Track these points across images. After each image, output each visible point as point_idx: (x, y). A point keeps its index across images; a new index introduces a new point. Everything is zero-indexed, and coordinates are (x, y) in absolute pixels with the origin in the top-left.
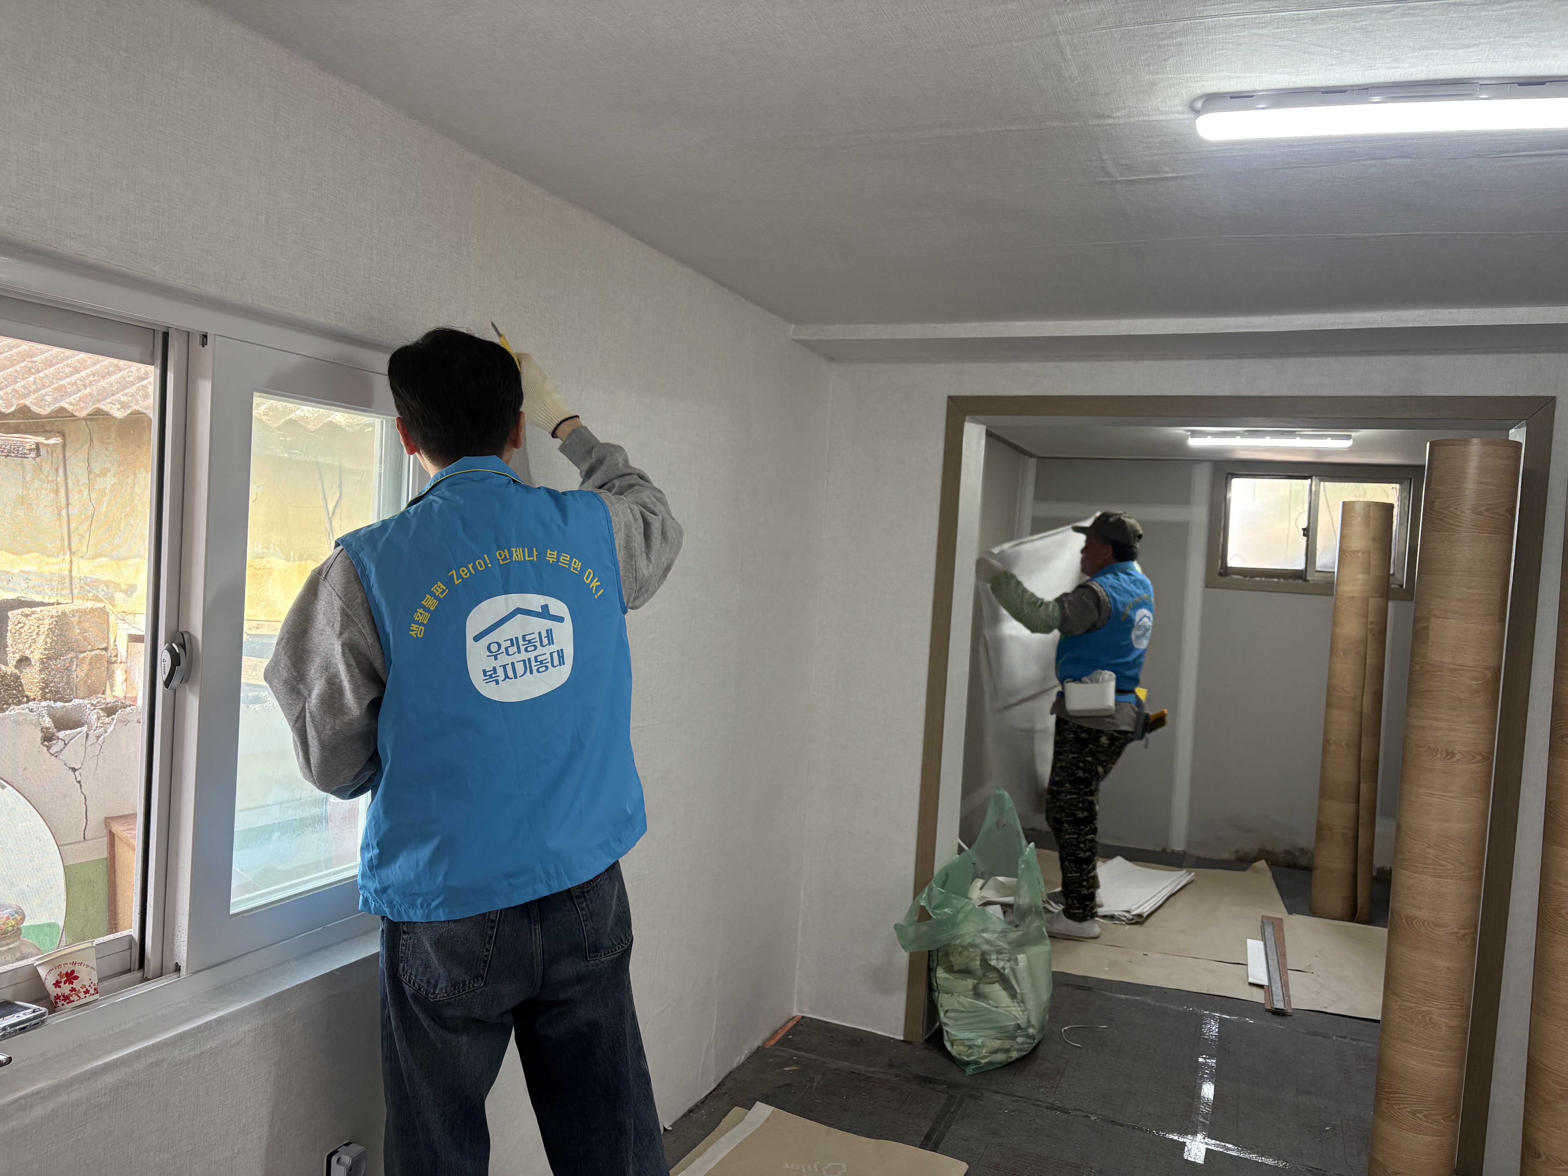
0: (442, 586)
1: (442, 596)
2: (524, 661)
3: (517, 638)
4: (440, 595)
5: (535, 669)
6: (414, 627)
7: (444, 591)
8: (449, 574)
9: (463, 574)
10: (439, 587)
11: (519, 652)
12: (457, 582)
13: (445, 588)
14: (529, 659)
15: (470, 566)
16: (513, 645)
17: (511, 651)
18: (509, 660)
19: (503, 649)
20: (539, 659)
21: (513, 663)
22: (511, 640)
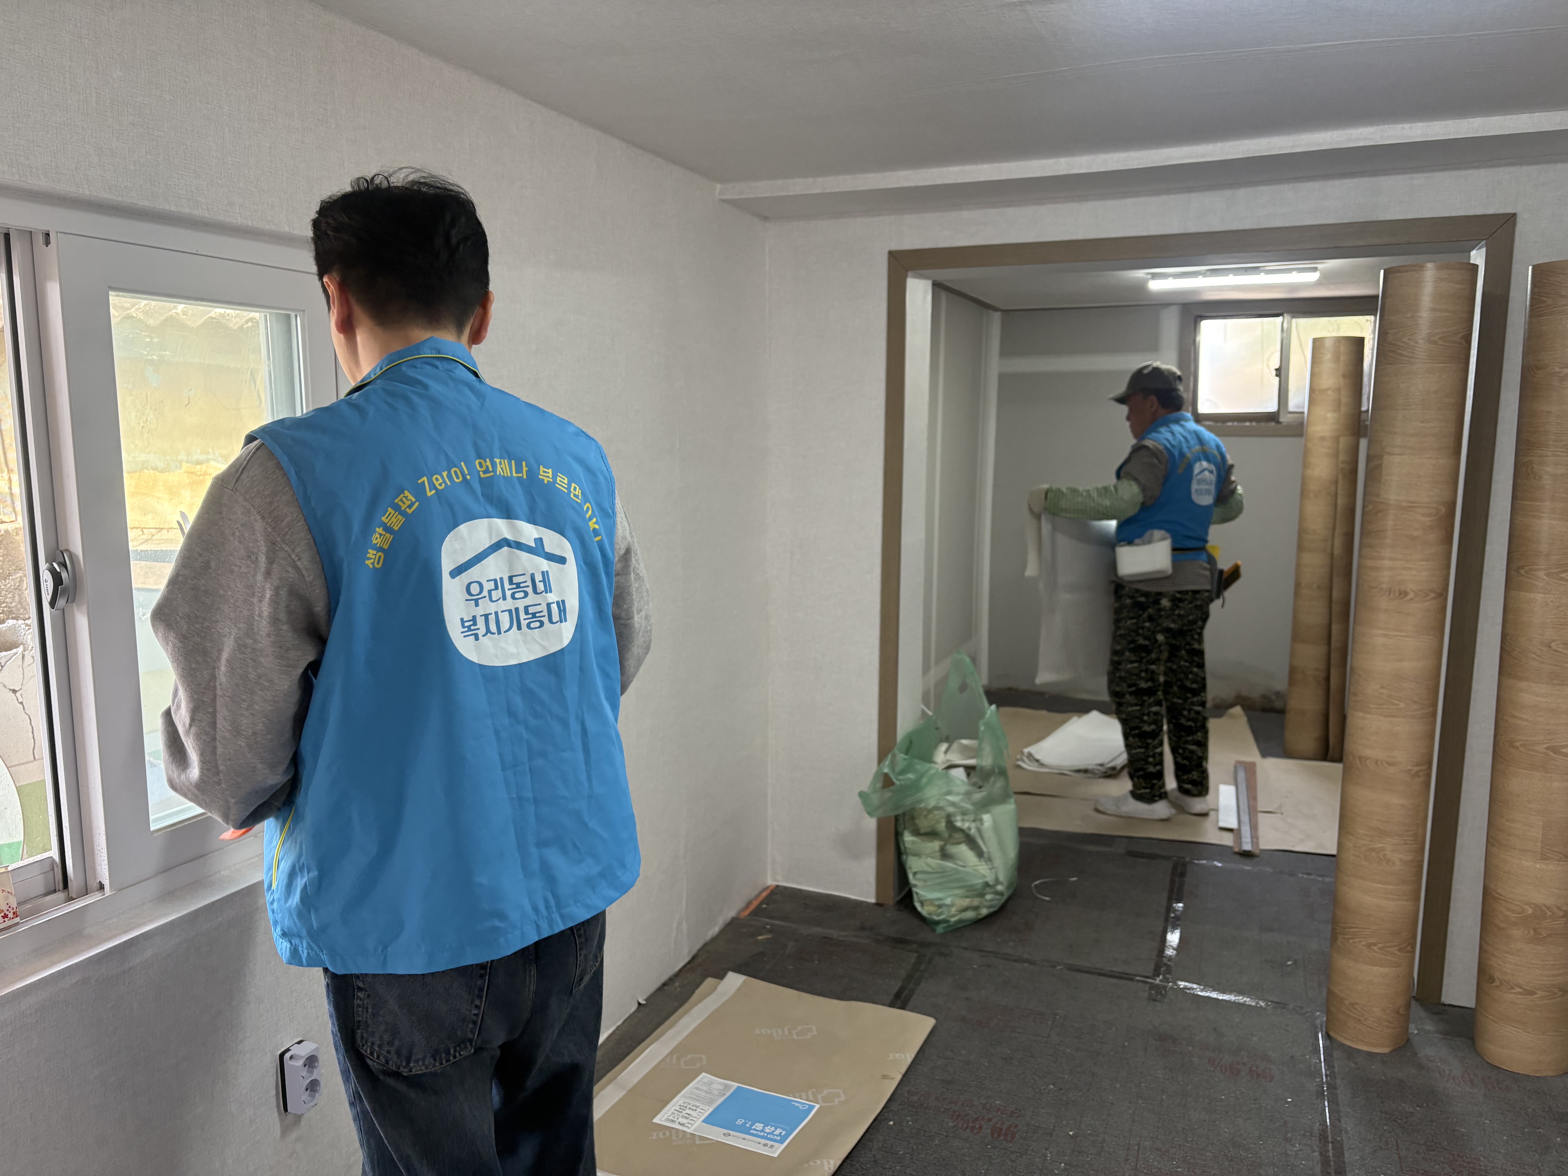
2: (510, 611)
3: (501, 579)
5: (524, 623)
6: (371, 552)
8: (420, 482)
11: (504, 598)
12: (429, 494)
14: (517, 609)
15: (445, 474)
16: (496, 588)
17: (496, 595)
18: (492, 608)
19: (485, 593)
20: (531, 610)
21: (496, 613)
22: (495, 581)
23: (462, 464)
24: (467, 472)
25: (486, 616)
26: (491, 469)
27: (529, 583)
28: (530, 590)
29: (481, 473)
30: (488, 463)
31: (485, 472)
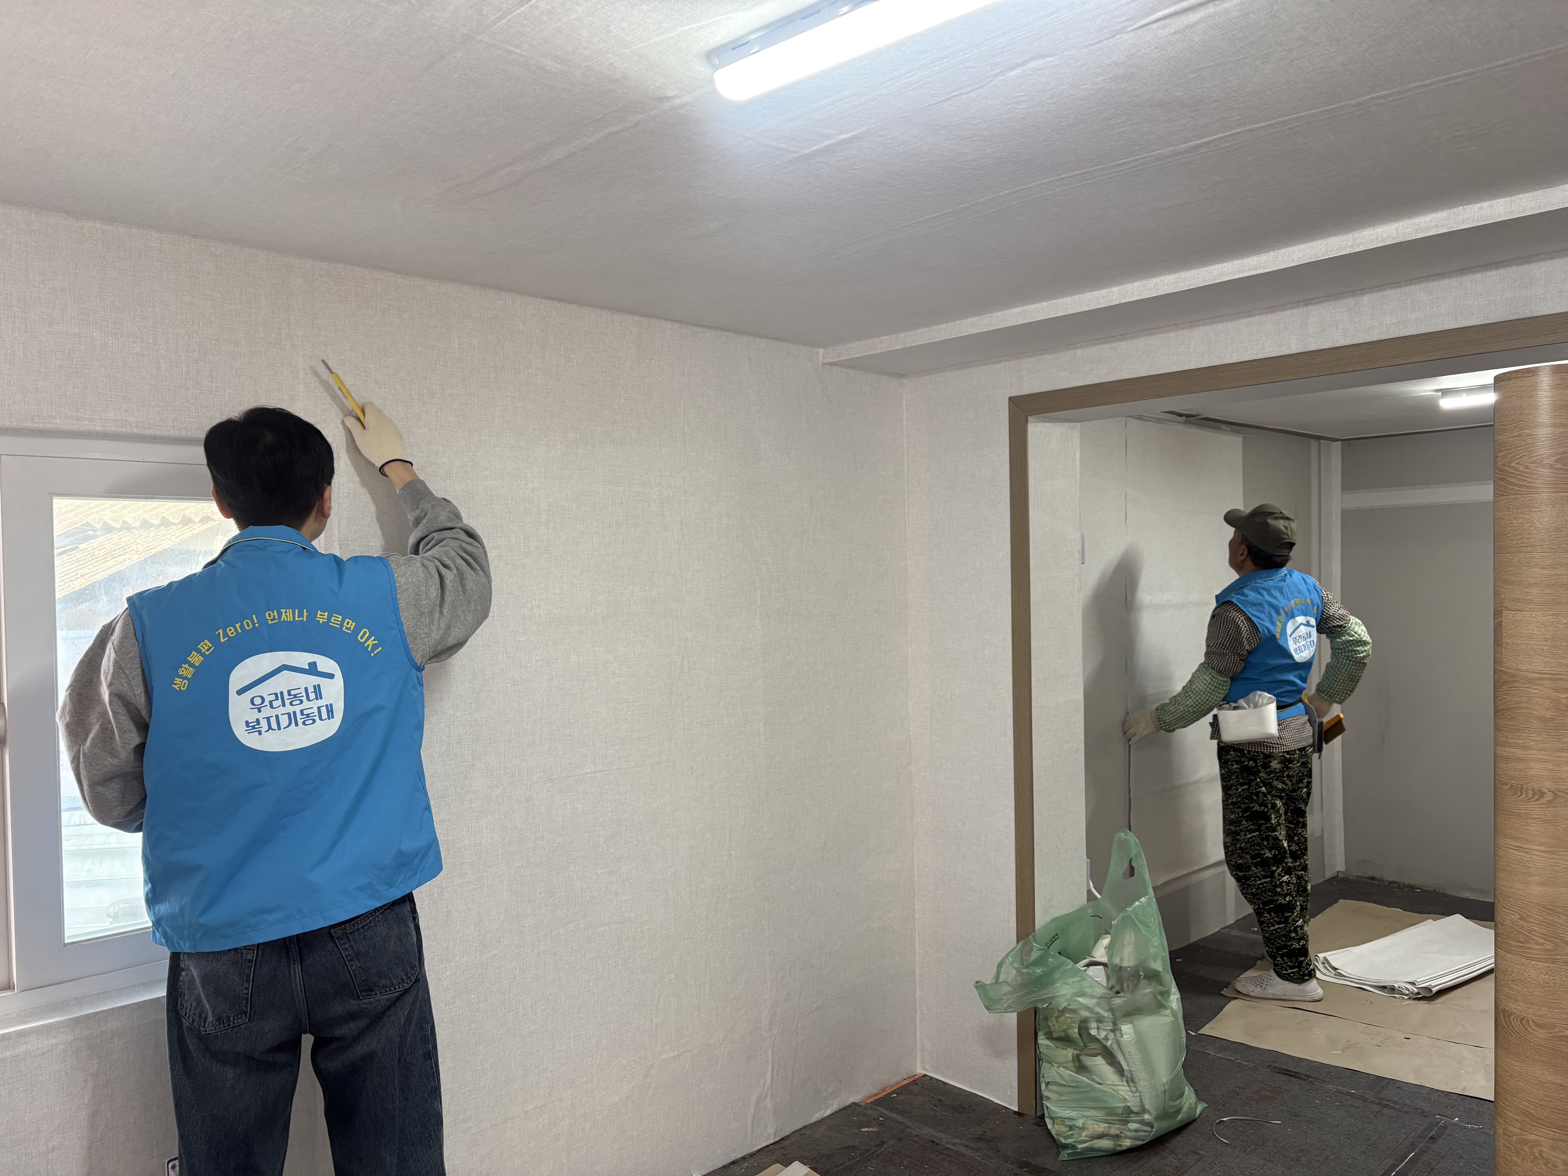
0: (209, 644)
1: (207, 653)
2: (289, 714)
3: (282, 693)
4: (206, 652)
5: (300, 722)
6: (178, 680)
7: (210, 648)
8: (217, 633)
9: (229, 633)
10: (205, 644)
11: (284, 705)
12: (222, 640)
13: (211, 646)
14: (294, 713)
15: (238, 626)
16: (277, 699)
17: (275, 704)
18: (273, 712)
19: (267, 703)
20: (305, 712)
21: (277, 716)
22: (276, 694)
23: (254, 616)
24: (256, 622)
25: (268, 719)
26: (277, 617)
27: (304, 694)
28: (304, 699)
29: (269, 621)
30: (276, 614)
31: (272, 620)
